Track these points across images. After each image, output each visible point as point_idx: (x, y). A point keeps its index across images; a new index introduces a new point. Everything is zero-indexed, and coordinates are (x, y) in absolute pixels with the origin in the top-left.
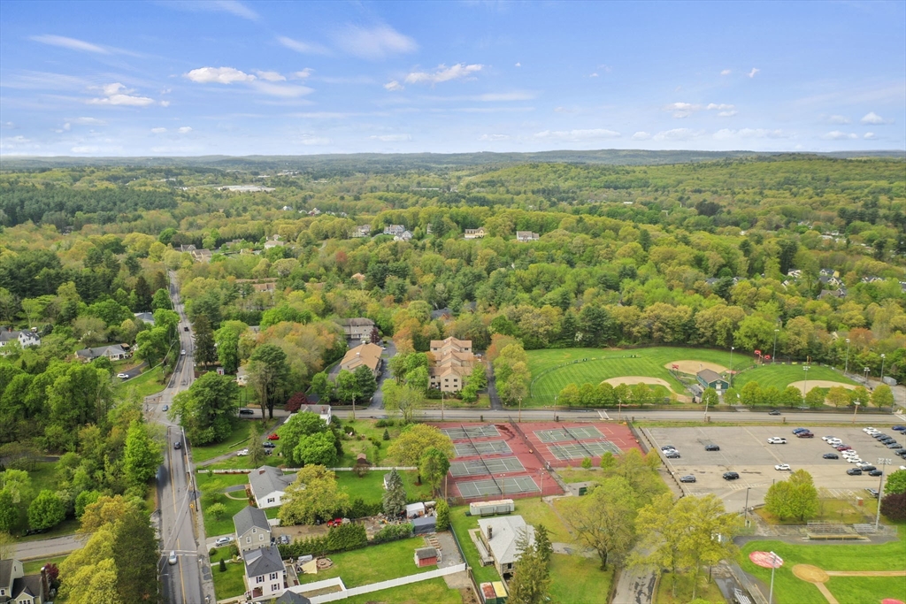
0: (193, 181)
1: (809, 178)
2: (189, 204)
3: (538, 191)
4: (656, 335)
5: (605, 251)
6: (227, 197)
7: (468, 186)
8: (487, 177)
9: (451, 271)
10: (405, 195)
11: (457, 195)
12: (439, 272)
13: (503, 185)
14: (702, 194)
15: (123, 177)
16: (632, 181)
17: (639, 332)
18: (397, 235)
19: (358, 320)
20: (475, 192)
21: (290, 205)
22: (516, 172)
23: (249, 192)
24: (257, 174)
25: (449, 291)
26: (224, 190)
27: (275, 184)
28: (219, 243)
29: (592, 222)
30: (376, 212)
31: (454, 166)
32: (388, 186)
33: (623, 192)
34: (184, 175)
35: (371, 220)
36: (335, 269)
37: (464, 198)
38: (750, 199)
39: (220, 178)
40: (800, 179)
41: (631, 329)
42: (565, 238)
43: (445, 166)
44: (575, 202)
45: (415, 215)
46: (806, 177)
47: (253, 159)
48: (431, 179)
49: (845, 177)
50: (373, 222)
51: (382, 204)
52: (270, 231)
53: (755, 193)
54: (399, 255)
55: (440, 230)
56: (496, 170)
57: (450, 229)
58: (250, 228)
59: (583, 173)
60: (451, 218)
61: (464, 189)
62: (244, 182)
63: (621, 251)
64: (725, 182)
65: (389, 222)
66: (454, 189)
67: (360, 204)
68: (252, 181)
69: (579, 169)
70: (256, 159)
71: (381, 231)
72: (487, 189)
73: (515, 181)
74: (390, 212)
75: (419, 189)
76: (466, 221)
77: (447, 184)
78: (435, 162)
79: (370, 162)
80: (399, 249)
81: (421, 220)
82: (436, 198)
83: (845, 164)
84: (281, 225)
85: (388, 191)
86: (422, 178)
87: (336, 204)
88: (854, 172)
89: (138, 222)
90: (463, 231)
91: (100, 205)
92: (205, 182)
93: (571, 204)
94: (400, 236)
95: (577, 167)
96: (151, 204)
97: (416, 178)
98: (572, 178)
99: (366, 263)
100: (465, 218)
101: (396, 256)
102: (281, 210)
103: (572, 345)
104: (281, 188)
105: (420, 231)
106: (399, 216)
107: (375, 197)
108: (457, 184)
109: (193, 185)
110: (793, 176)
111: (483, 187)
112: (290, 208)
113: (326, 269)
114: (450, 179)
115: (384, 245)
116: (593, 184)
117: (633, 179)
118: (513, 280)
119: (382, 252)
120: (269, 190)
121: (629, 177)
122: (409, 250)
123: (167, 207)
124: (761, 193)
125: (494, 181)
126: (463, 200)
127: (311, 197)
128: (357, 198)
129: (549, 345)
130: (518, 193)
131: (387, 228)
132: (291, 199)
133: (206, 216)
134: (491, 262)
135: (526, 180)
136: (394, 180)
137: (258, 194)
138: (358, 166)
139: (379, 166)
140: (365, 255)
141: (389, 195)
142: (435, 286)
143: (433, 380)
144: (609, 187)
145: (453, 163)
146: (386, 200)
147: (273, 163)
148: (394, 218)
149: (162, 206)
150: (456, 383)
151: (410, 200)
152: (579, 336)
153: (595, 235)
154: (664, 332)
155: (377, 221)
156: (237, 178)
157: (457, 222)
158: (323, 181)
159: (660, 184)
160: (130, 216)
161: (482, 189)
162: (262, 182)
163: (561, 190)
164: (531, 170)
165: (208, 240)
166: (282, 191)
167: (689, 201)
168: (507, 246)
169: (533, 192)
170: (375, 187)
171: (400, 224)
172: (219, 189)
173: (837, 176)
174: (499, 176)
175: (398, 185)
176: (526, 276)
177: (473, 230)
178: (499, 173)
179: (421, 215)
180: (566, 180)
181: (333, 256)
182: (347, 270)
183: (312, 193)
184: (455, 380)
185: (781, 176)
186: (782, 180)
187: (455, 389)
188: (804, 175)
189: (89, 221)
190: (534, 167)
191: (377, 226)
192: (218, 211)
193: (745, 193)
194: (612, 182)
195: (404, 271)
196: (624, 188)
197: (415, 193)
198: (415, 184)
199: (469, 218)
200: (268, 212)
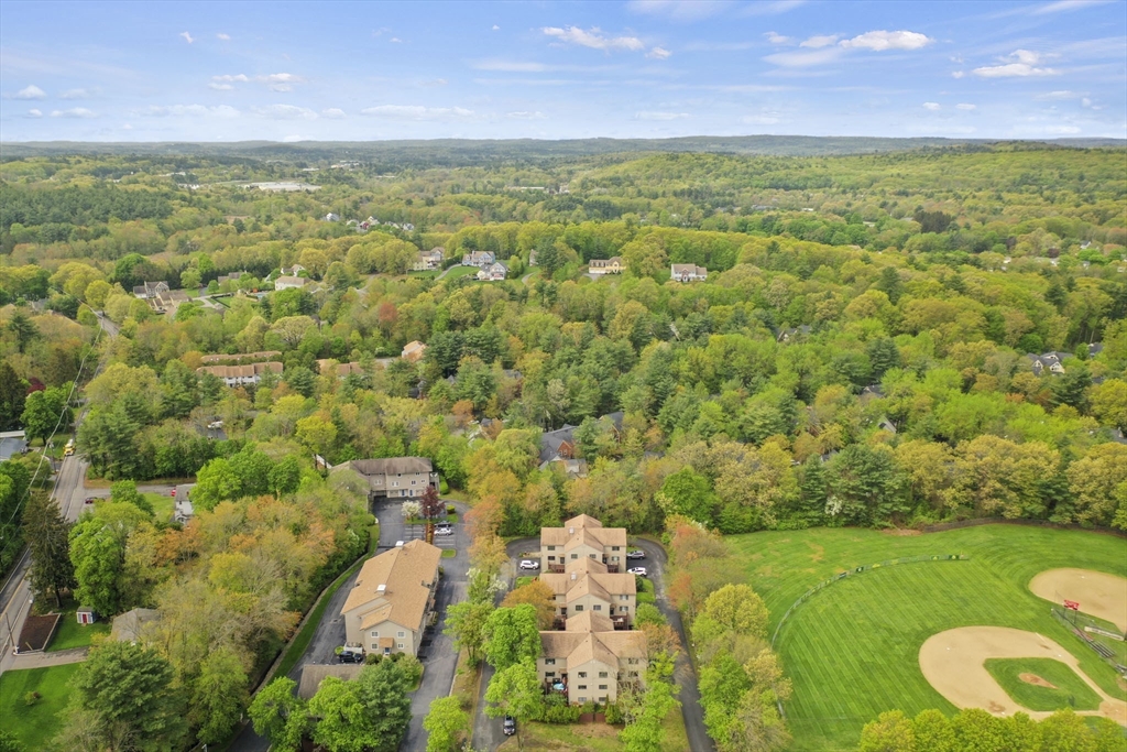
0: (211, 175)
1: (1056, 176)
2: (190, 209)
3: (683, 193)
4: (991, 504)
5: (825, 303)
6: (252, 199)
7: (583, 185)
8: (610, 171)
9: (572, 344)
10: (497, 198)
11: (571, 199)
12: (551, 348)
13: (632, 184)
14: (910, 198)
15: (117, 170)
16: (808, 179)
17: (955, 499)
18: (482, 268)
19: (401, 462)
20: (595, 194)
21: (337, 212)
22: (648, 166)
23: (284, 191)
24: (304, 165)
25: (573, 394)
26: (252, 188)
27: (322, 180)
28: (209, 277)
29: (789, 249)
30: (455, 223)
31: (562, 156)
32: (475, 184)
33: (799, 194)
34: (203, 167)
35: (445, 240)
36: (377, 333)
37: (581, 202)
38: (987, 206)
39: (250, 172)
40: (1043, 176)
41: (939, 492)
42: (757, 279)
43: (551, 156)
44: (737, 209)
45: (511, 235)
46: (1052, 174)
47: (302, 146)
48: (533, 174)
49: (1105, 174)
50: (447, 244)
51: (465, 212)
52: (289, 257)
53: (990, 198)
54: (484, 309)
55: (550, 264)
56: (619, 162)
57: (566, 260)
58: (259, 252)
59: (741, 167)
60: (568, 242)
61: (578, 190)
62: (283, 177)
63: (854, 304)
64: (937, 180)
65: (471, 246)
66: (565, 189)
67: (434, 211)
68: (293, 176)
69: (734, 162)
70: (309, 147)
71: (458, 260)
72: (612, 189)
73: (648, 178)
74: (474, 228)
75: (517, 188)
76: (591, 246)
77: (554, 181)
78: (537, 151)
79: (453, 151)
80: (485, 299)
81: (520, 244)
82: (541, 203)
83: (1103, 156)
84: (307, 249)
85: (475, 191)
86: (521, 172)
87: (400, 211)
88: (1118, 167)
89: (101, 240)
90: (586, 262)
91: (51, 214)
92: (228, 176)
93: (732, 212)
94: (489, 271)
95: (731, 159)
96: (129, 211)
97: (512, 173)
98: (726, 175)
99: (429, 323)
100: (588, 241)
101: (478, 311)
102: (322, 220)
103: (822, 522)
104: (329, 186)
105: (519, 262)
106: (487, 236)
107: (456, 201)
108: (568, 181)
109: (211, 181)
110: (1032, 172)
111: (605, 186)
112: (336, 217)
113: (364, 332)
114: (559, 174)
115: (459, 292)
116: (754, 183)
117: (809, 175)
118: (684, 366)
119: (456, 305)
120: (312, 188)
121: (803, 173)
122: (501, 302)
123: (154, 215)
124: (999, 198)
125: (619, 179)
126: (579, 206)
127: (369, 199)
128: (430, 203)
129: (774, 522)
130: (655, 196)
131: (467, 256)
132: (340, 203)
133: (207, 231)
134: (638, 325)
135: (662, 177)
136: (483, 176)
137: (296, 195)
138: (438, 156)
139: (465, 156)
140: (426, 311)
141: (476, 198)
142: (546, 383)
143: (550, 668)
144: (777, 188)
145: (561, 153)
146: (471, 205)
147: (329, 151)
148: (479, 241)
149: (145, 215)
150: (603, 681)
151: (504, 205)
152: (835, 505)
153: (804, 275)
154: (1003, 497)
155: (453, 243)
156: (273, 172)
157: (577, 248)
158: (390, 176)
159: (847, 183)
160: (91, 230)
161: (603, 190)
162: (306, 177)
163: (714, 191)
164: (669, 162)
165: (190, 273)
166: (330, 191)
167: (897, 209)
168: (661, 294)
169: (675, 194)
170: (458, 186)
171: (487, 250)
172: (245, 186)
173: (1095, 173)
174: (626, 171)
175: (489, 183)
176: (706, 358)
177: (602, 262)
178: (625, 166)
179: (520, 236)
180: (717, 177)
181: (375, 310)
182: (397, 335)
183: (370, 194)
184: (604, 675)
185: (1015, 173)
186: (1018, 177)
187: (603, 694)
188: (1048, 171)
189: (27, 238)
190: (672, 159)
191: (453, 253)
192: (226, 223)
193: (974, 197)
194: (781, 180)
195: (491, 344)
196: (797, 188)
197: (512, 195)
198: (511, 181)
199: (595, 240)
200: (303, 223)
